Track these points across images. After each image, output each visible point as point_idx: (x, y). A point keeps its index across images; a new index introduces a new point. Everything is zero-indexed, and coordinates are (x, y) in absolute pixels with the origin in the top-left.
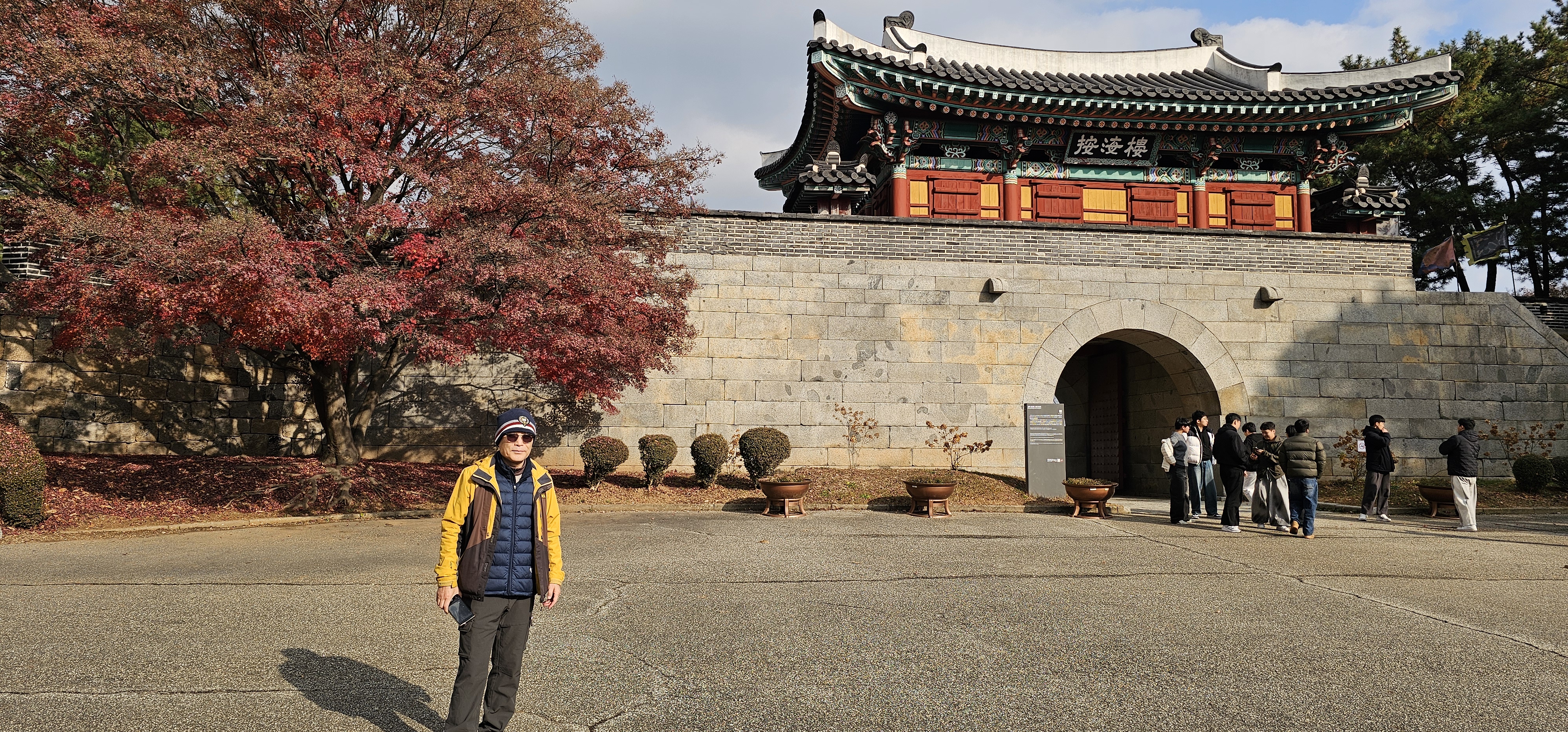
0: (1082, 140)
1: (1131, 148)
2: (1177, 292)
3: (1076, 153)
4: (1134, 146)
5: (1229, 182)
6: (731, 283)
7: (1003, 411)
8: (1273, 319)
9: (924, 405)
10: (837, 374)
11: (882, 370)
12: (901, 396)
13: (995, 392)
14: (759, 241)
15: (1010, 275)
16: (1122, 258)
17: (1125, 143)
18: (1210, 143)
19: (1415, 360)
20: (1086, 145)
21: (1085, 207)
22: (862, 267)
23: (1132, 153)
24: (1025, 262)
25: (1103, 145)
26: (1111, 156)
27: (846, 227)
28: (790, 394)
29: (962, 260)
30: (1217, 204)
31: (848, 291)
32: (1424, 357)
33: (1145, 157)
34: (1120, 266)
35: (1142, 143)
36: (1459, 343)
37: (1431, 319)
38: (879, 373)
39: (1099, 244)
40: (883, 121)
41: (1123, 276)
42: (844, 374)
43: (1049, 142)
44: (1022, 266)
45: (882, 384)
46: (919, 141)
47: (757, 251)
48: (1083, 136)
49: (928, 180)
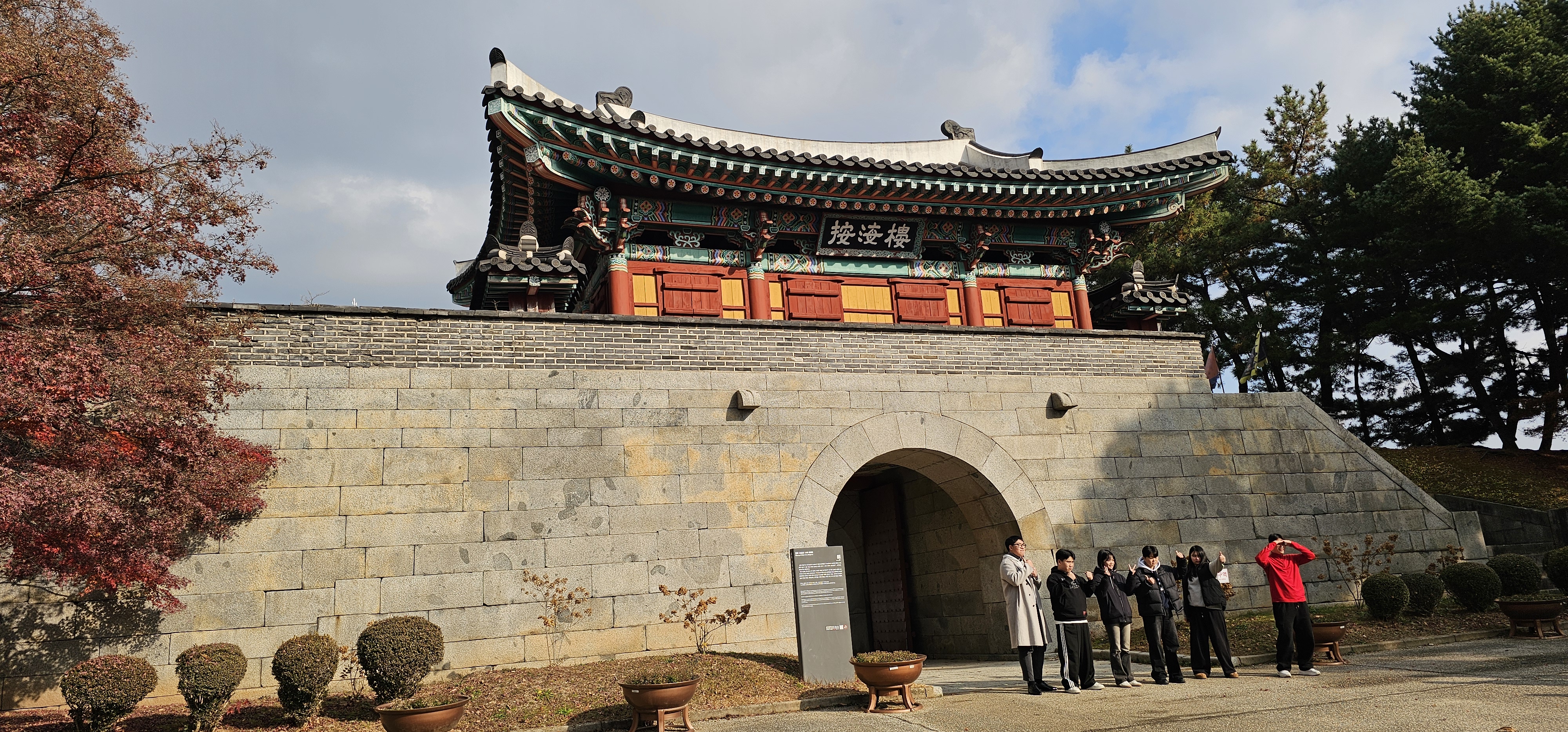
0: (836, 227)
1: (892, 236)
2: (960, 402)
3: (830, 243)
4: (895, 234)
5: (1001, 277)
6: (379, 406)
7: (763, 563)
8: (1068, 430)
9: (661, 563)
10: (537, 528)
11: (600, 518)
12: (629, 552)
13: (752, 538)
14: (420, 348)
15: (763, 386)
16: (893, 362)
17: (884, 229)
18: (978, 231)
19: (1221, 472)
20: (841, 233)
21: (845, 306)
22: (569, 379)
23: (893, 243)
24: (780, 370)
25: (860, 233)
26: (870, 247)
27: (546, 328)
28: (467, 561)
29: (702, 369)
30: (990, 302)
31: (550, 412)
32: (1230, 468)
33: (908, 247)
34: (892, 372)
35: (904, 230)
36: (1263, 451)
37: (1232, 424)
38: (597, 522)
39: (865, 346)
40: (593, 199)
41: (896, 383)
42: (547, 526)
43: (798, 230)
44: (776, 374)
45: (602, 538)
46: (641, 225)
47: (417, 362)
48: (837, 222)
49: (655, 273)
